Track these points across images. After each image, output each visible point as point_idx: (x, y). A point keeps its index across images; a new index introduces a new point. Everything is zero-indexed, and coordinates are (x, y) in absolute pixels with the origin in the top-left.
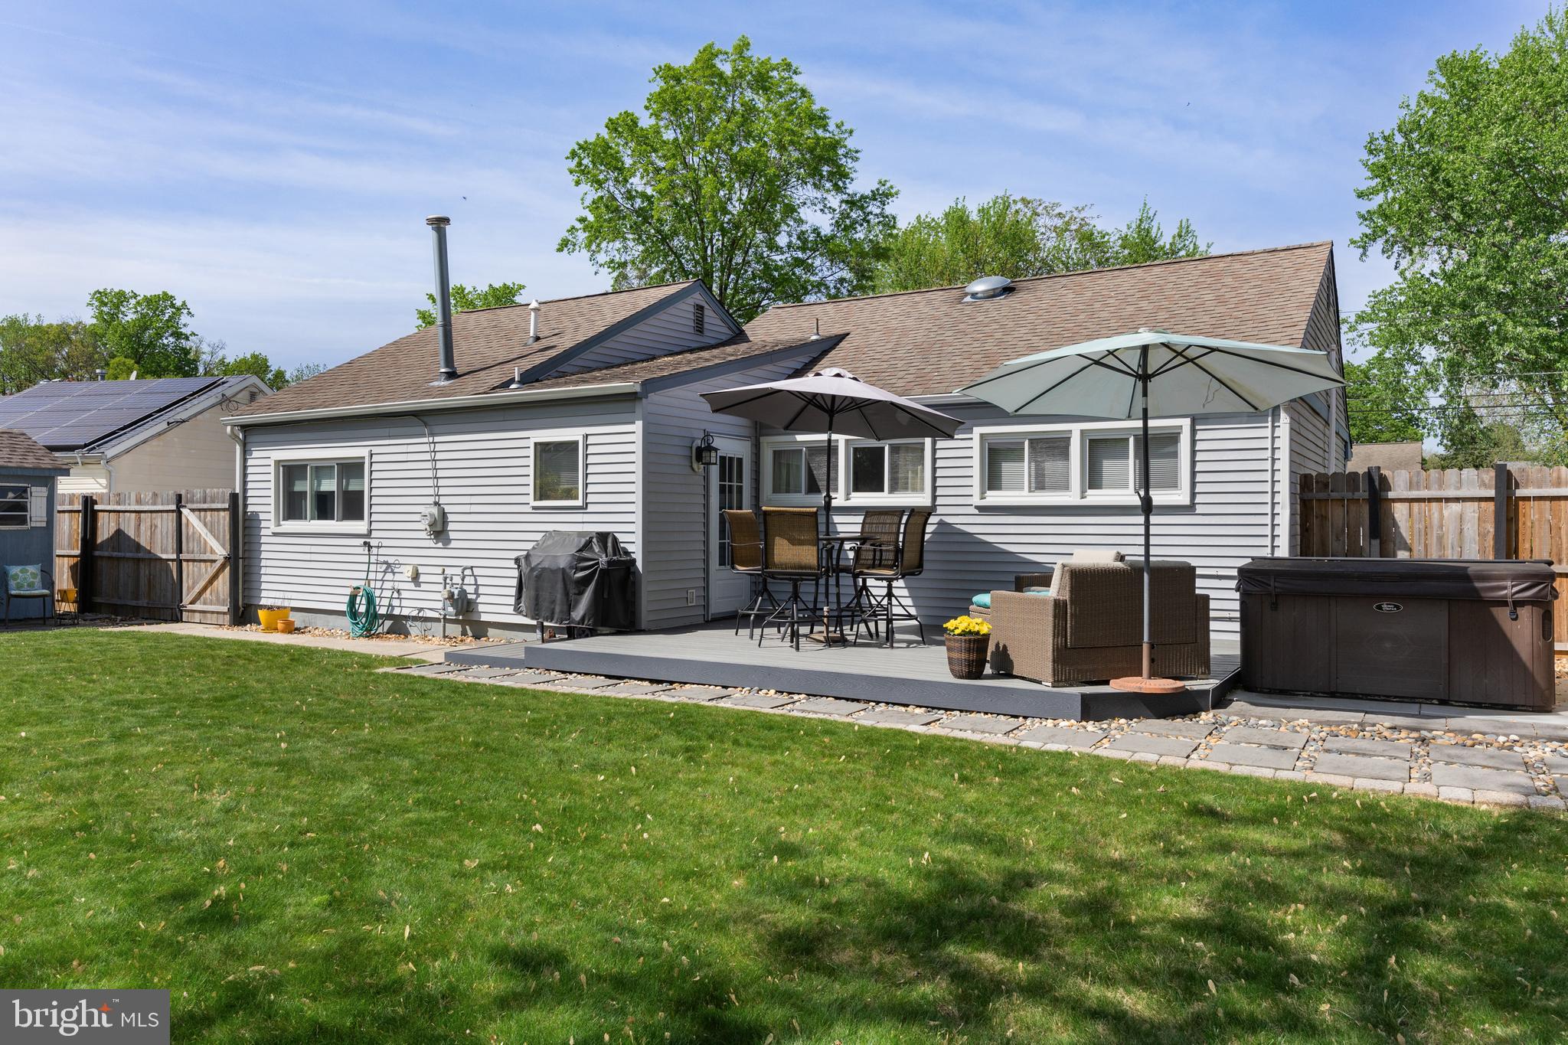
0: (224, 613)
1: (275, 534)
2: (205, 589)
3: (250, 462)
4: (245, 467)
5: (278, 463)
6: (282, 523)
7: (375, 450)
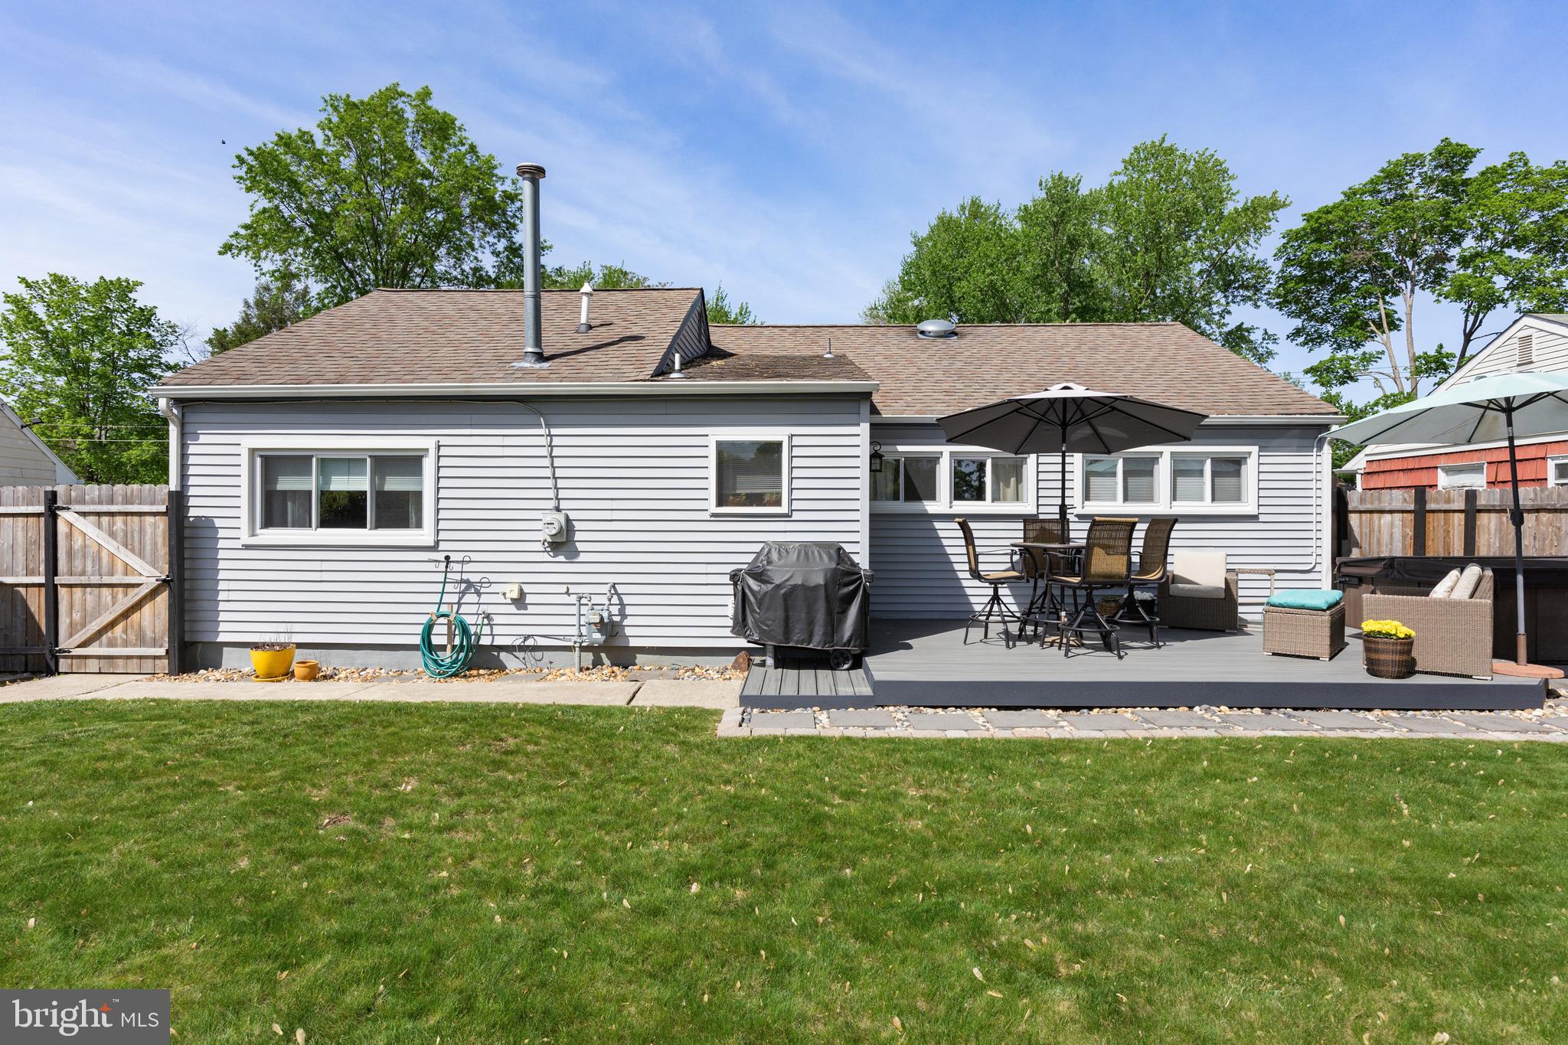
0: (159, 657)
1: (247, 547)
2: (112, 625)
3: (192, 450)
4: (183, 456)
5: (253, 452)
6: (259, 531)
7: (444, 441)
